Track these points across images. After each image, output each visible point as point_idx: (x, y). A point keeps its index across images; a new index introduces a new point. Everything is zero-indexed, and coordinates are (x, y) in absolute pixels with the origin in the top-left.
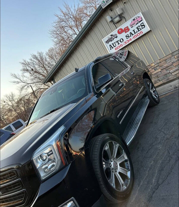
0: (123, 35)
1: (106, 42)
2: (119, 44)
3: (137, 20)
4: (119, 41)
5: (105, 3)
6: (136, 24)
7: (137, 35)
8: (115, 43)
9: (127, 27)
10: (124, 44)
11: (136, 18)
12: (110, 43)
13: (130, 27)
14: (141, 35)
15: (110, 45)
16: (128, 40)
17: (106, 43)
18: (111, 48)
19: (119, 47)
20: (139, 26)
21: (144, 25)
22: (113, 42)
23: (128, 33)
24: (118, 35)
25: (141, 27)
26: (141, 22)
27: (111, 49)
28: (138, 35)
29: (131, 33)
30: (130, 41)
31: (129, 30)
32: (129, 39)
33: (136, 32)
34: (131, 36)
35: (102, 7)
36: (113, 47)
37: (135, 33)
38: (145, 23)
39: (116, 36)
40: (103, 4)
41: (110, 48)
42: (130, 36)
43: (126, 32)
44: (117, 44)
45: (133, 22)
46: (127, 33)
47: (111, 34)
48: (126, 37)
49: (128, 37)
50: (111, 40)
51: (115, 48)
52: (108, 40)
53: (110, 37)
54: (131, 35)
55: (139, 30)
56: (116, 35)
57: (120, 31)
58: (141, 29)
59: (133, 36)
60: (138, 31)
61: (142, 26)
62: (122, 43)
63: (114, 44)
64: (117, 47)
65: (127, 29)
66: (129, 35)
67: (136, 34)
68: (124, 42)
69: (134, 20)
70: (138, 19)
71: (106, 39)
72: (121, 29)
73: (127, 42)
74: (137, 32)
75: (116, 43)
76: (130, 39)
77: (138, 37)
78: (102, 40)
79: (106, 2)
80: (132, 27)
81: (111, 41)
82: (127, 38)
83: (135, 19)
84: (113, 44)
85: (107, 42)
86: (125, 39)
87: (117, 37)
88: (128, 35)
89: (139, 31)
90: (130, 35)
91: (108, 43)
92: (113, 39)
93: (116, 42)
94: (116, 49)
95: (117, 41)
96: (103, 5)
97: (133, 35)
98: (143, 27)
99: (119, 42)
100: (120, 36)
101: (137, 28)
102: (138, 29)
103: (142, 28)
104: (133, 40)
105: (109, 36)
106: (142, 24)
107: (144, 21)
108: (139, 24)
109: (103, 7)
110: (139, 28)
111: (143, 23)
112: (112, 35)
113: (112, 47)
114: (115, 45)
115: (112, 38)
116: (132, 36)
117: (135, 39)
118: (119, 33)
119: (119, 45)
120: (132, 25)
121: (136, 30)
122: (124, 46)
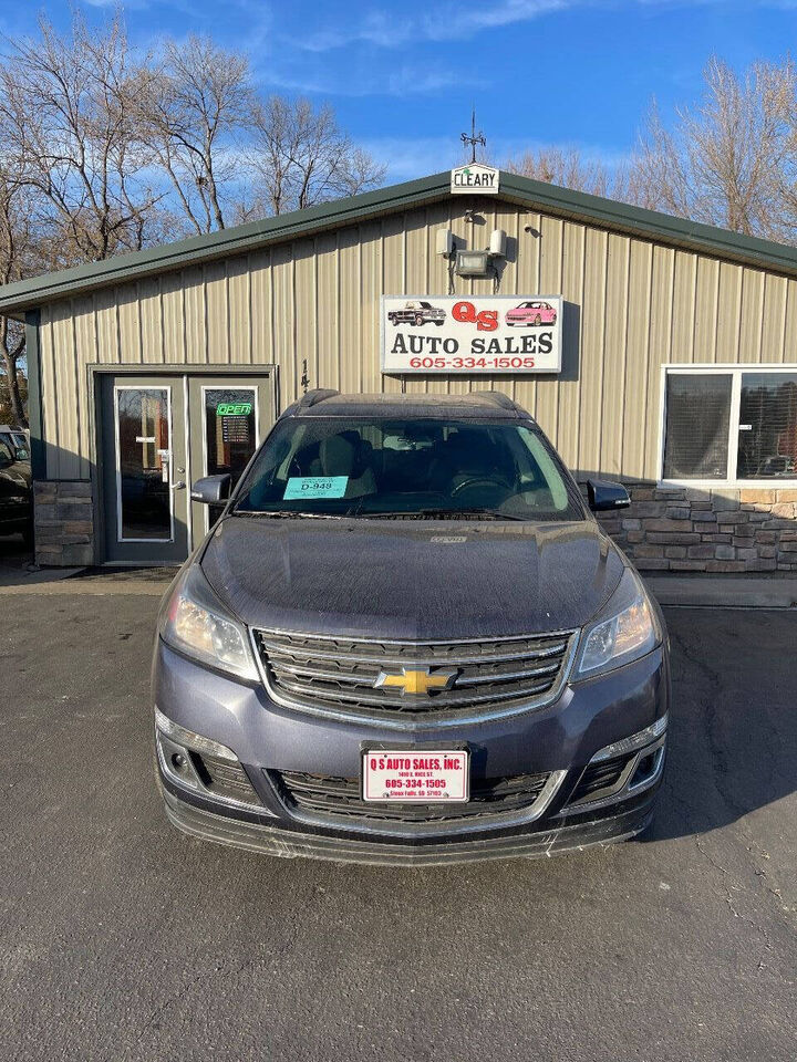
0: (466, 332)
1: (390, 314)
2: (434, 351)
3: (538, 311)
4: (440, 340)
5: (470, 182)
6: (529, 325)
7: (510, 361)
8: (421, 338)
9: (495, 314)
10: (454, 363)
11: (537, 305)
12: (406, 329)
13: (502, 320)
14: (522, 369)
15: (400, 336)
16: (473, 360)
17: (390, 319)
18: (399, 349)
19: (428, 363)
20: (534, 337)
21: (549, 345)
22: (418, 331)
23: (488, 336)
24: (449, 319)
25: (537, 344)
26: (547, 329)
27: (394, 351)
28: (517, 363)
29: (495, 341)
30: (476, 367)
31: (494, 325)
32: (477, 357)
33: (513, 349)
34: (489, 352)
35: (453, 185)
36: (408, 348)
37: (509, 351)
38: (556, 341)
39: (438, 318)
41: (396, 345)
42: (487, 350)
43: (480, 328)
44: (428, 347)
45: (524, 312)
46: (482, 334)
47: (426, 299)
48: (473, 343)
49: (479, 350)
50: (412, 318)
51: (411, 355)
52: (400, 313)
53: (418, 307)
54: (494, 350)
55: (529, 349)
56: (442, 313)
57: (464, 309)
58: (534, 351)
59: (499, 356)
60: (521, 349)
61: (541, 341)
62: (449, 357)
63: (417, 341)
64: (422, 356)
65: (488, 321)
66: (487, 346)
67: (511, 356)
68: (455, 355)
69: (529, 305)
70: (543, 312)
71: (399, 305)
72: (471, 307)
73: (465, 363)
74: (517, 352)
75: (424, 341)
76: (483, 360)
77: (511, 370)
78: (382, 298)
79: (473, 178)
80: (509, 325)
81: (413, 324)
82: (473, 351)
83: (534, 306)
84: (412, 338)
85: (396, 317)
86: (465, 351)
87: (439, 323)
88: (483, 341)
89: (525, 351)
90: (491, 347)
91: (397, 323)
92: (424, 322)
93: (428, 339)
94: (412, 363)
95: (434, 340)
96: (459, 182)
97: (498, 351)
98: (545, 348)
99: (439, 347)
100: (452, 329)
101: (525, 338)
102: (525, 344)
103: (540, 350)
104: (490, 368)
105: (415, 302)
106: (546, 338)
107: (556, 331)
108: (538, 331)
109: (455, 191)
110: (530, 344)
111: (550, 335)
112: (426, 305)
113: (403, 345)
114: (417, 348)
115: (421, 314)
116: (494, 356)
117: (499, 370)
118: (457, 313)
119: (434, 357)
120: (512, 319)
121: (517, 343)
122: (449, 368)
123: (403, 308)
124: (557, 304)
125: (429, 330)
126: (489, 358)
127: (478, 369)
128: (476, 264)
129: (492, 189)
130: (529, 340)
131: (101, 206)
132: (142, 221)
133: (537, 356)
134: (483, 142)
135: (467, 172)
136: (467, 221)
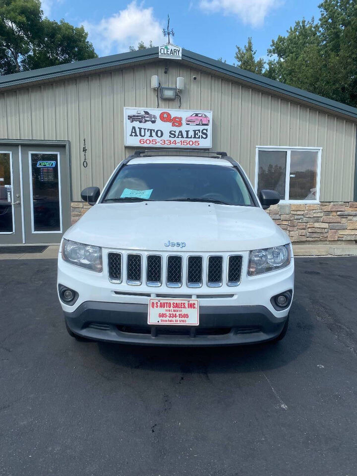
0: (167, 127)
1: (129, 116)
2: (151, 136)
3: (201, 118)
4: (154, 130)
5: (168, 53)
6: (197, 125)
7: (188, 142)
8: (145, 129)
9: (181, 119)
10: (161, 142)
11: (201, 115)
12: (137, 124)
13: (184, 122)
14: (194, 146)
15: (134, 128)
16: (170, 141)
17: (129, 119)
18: (133, 134)
19: (148, 142)
20: (199, 131)
21: (206, 135)
22: (142, 125)
23: (177, 129)
24: (158, 120)
25: (200, 134)
26: (205, 127)
27: (131, 135)
28: (191, 143)
29: (181, 132)
30: (172, 144)
31: (180, 125)
32: (172, 140)
33: (189, 136)
34: (178, 137)
35: (160, 54)
36: (138, 134)
37: (187, 137)
38: (209, 133)
39: (153, 119)
40: (162, 50)
41: (132, 132)
43: (174, 125)
44: (148, 134)
45: (194, 118)
46: (174, 128)
47: (147, 110)
48: (170, 132)
49: (173, 136)
50: (140, 119)
51: (139, 138)
52: (134, 116)
53: (143, 113)
54: (180, 136)
55: (197, 136)
56: (155, 117)
57: (165, 116)
58: (199, 138)
59: (183, 139)
60: (193, 136)
61: (203, 133)
62: (158, 139)
63: (143, 130)
64: (145, 138)
65: (177, 122)
66: (177, 134)
67: (189, 140)
68: (161, 138)
69: (197, 115)
70: (203, 119)
71: (133, 111)
72: (169, 115)
73: (166, 142)
74: (191, 138)
75: (146, 131)
76: (175, 141)
77: (188, 146)
78: (125, 108)
79: (170, 51)
80: (187, 124)
81: (141, 122)
82: (170, 136)
83: (199, 115)
84: (140, 129)
85: (132, 118)
86: (166, 136)
87: (154, 122)
88: (175, 132)
89: (195, 137)
90: (179, 135)
91: (132, 121)
92: (146, 121)
93: (148, 130)
94: (140, 142)
95: (151, 130)
96: (162, 52)
97: (182, 137)
98: (204, 136)
99: (154, 134)
100: (160, 125)
101: (195, 131)
102: (195, 134)
103: (202, 137)
104: (179, 145)
105: (141, 111)
106: (205, 131)
107: (209, 128)
108: (201, 128)
109: (160, 56)
110: (197, 134)
111: (207, 130)
112: (147, 113)
113: (135, 132)
114: (143, 134)
115: (145, 117)
116: (180, 139)
117: (183, 146)
118: (162, 117)
119: (151, 139)
120: (189, 122)
121: (191, 134)
122: (158, 145)
123: (135, 114)
124: (210, 115)
125: (149, 125)
126: (178, 140)
127: (173, 146)
128: (169, 94)
129: (179, 56)
130: (197, 132)
133: (200, 140)
134: (173, 34)
135: (166, 47)
136: (166, 72)
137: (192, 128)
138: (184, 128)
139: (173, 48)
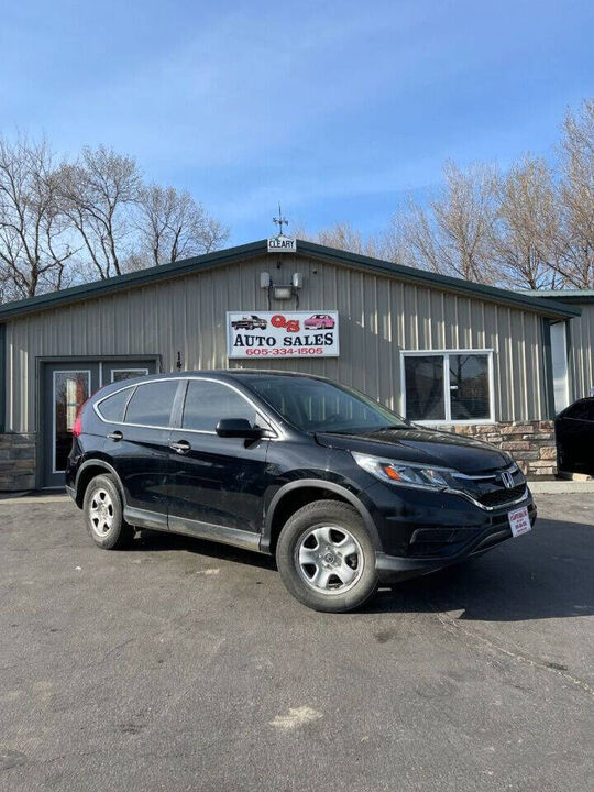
0: (280, 334)
1: (233, 323)
2: (261, 344)
3: (324, 320)
4: (264, 338)
5: (279, 245)
6: (318, 329)
7: (308, 350)
8: (253, 337)
9: (298, 322)
10: (273, 352)
11: (323, 317)
12: (243, 332)
13: (302, 326)
14: (315, 355)
15: (239, 336)
16: (285, 350)
17: (233, 326)
18: (239, 344)
19: (257, 352)
20: (322, 336)
21: (331, 340)
22: (250, 333)
23: (294, 336)
24: (269, 325)
25: (324, 340)
26: (329, 331)
27: (236, 345)
28: (312, 351)
29: (298, 338)
31: (297, 329)
32: (288, 348)
33: (309, 343)
34: (295, 345)
35: (269, 247)
36: (244, 343)
37: (307, 344)
38: (336, 338)
39: (263, 325)
40: (272, 243)
41: (237, 341)
42: (293, 344)
43: (289, 331)
44: (257, 342)
45: (315, 320)
46: (290, 334)
47: (255, 314)
48: (285, 340)
49: (289, 344)
50: (247, 325)
51: (246, 347)
52: (239, 322)
53: (250, 318)
54: (297, 344)
55: (319, 343)
56: (265, 322)
57: (278, 320)
58: (322, 344)
59: (301, 347)
60: (314, 343)
61: (326, 338)
62: (270, 349)
63: (250, 339)
64: (253, 348)
65: (293, 326)
66: (293, 341)
67: (308, 347)
68: (274, 347)
69: (318, 317)
70: (327, 320)
71: (237, 317)
72: (283, 319)
73: (280, 352)
74: (312, 344)
75: (255, 339)
76: (291, 349)
77: (309, 355)
78: (228, 313)
79: (281, 243)
80: (306, 328)
81: (247, 329)
82: (285, 344)
83: (321, 317)
84: (247, 337)
85: (237, 325)
86: (280, 344)
87: (264, 328)
88: (291, 338)
89: (316, 344)
90: (296, 342)
91: (237, 329)
92: (254, 327)
93: (257, 337)
94: (247, 352)
95: (261, 338)
96: (272, 245)
97: (301, 344)
98: (329, 342)
99: (264, 342)
100: (271, 331)
101: (316, 337)
102: (317, 341)
103: (326, 343)
104: (296, 355)
105: (248, 316)
106: (329, 336)
107: (335, 332)
108: (324, 332)
109: (270, 250)
110: (319, 340)
111: (332, 335)
112: (254, 317)
113: (241, 341)
114: (250, 343)
115: (252, 323)
116: (297, 347)
117: (301, 355)
118: (274, 322)
119: (260, 348)
120: (308, 325)
121: (312, 340)
122: (270, 355)
123: (241, 319)
124: (335, 316)
125: (258, 332)
126: (295, 348)
127: (288, 355)
128: (282, 293)
129: (293, 248)
130: (319, 337)
131: (33, 255)
132: (62, 266)
133: (324, 346)
134: (287, 223)
135: (277, 239)
136: (279, 267)
137: (312, 333)
138: (302, 333)
139: (285, 239)
